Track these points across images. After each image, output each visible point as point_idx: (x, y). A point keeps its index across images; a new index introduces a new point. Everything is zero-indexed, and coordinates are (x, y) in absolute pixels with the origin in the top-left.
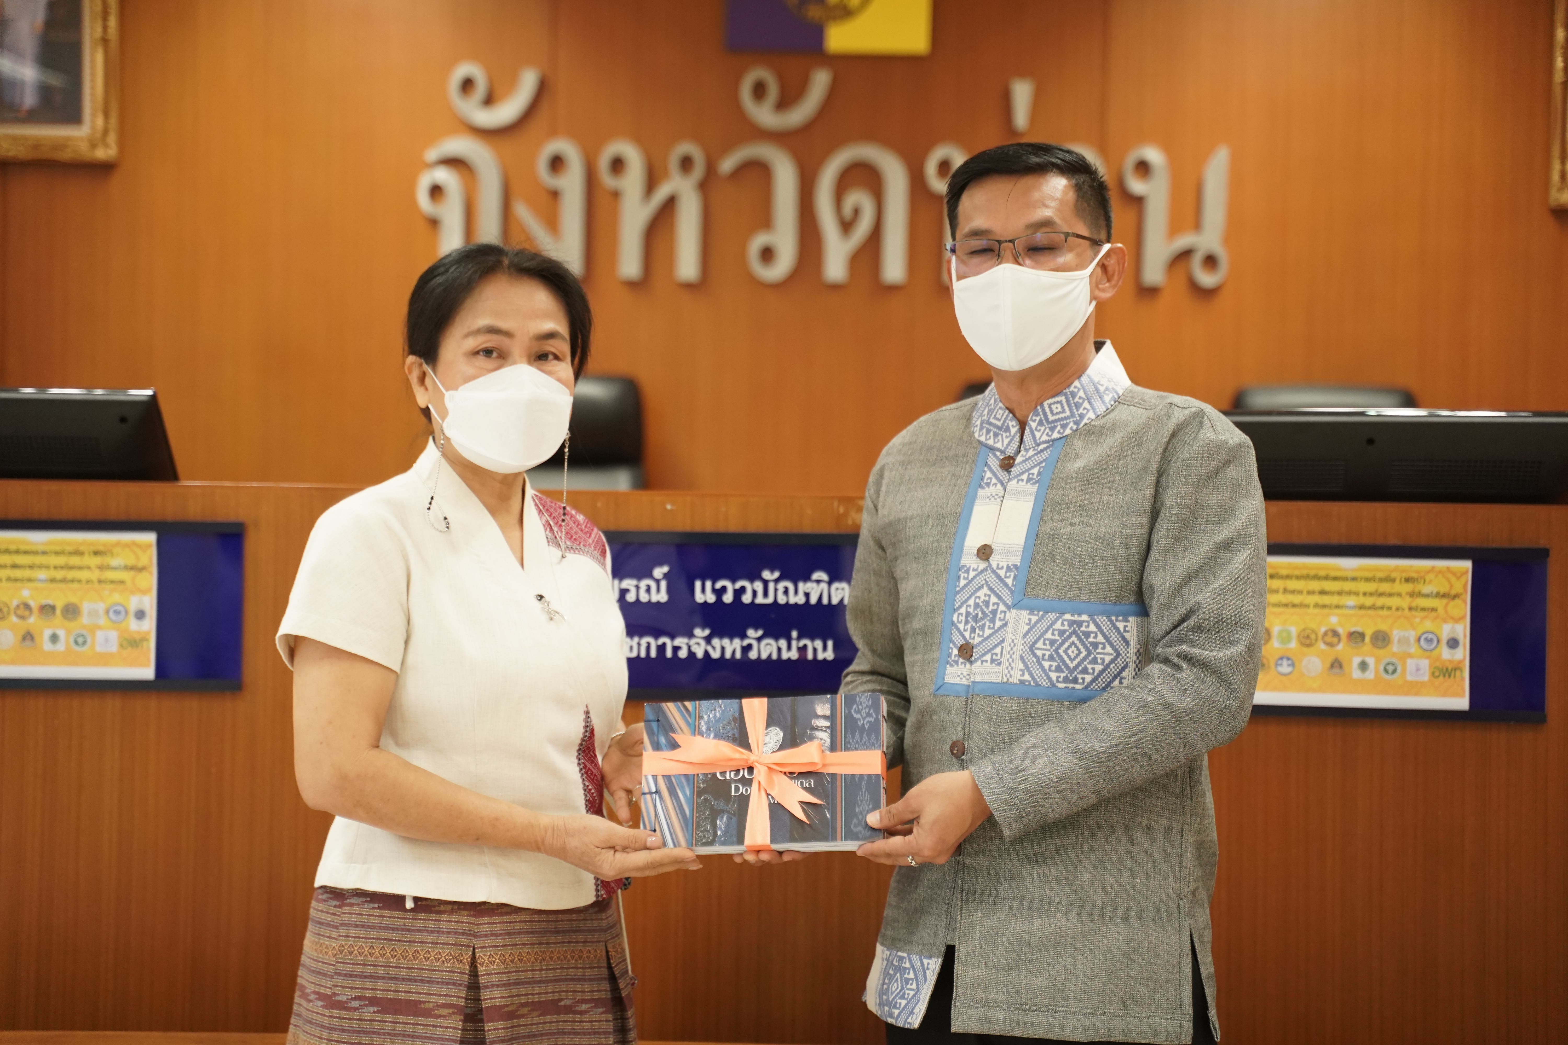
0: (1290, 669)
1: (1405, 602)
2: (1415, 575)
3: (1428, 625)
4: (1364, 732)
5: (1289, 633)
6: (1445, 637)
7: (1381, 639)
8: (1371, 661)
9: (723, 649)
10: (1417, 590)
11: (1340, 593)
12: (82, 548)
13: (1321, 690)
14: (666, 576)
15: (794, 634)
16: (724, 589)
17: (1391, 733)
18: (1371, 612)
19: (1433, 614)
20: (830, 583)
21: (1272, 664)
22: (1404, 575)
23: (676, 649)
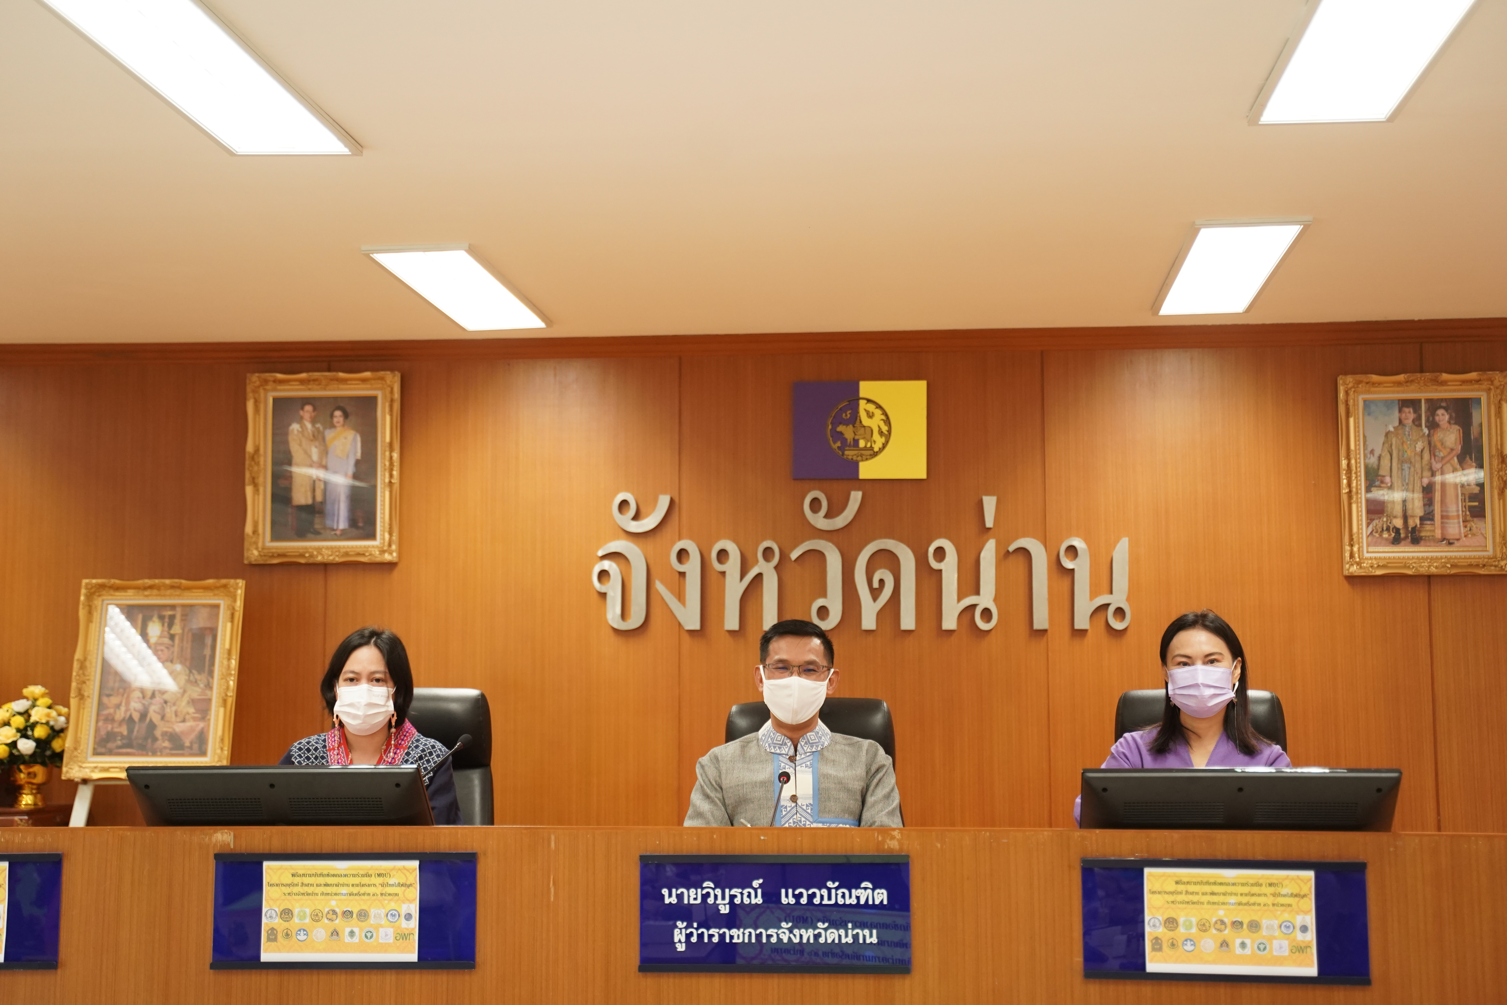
0: (1192, 948)
1: (1270, 900)
2: (1276, 882)
3: (1286, 916)
4: (1246, 992)
5: (1191, 922)
6: (1298, 925)
7: (1254, 926)
8: (1248, 942)
9: (801, 936)
10: (1277, 892)
11: (1224, 894)
12: (370, 872)
13: (1214, 962)
14: (761, 886)
15: (850, 925)
16: (801, 894)
17: (1264, 992)
18: (1246, 907)
19: (1289, 909)
20: (873, 890)
21: (1180, 944)
22: (1269, 881)
23: (769, 936)
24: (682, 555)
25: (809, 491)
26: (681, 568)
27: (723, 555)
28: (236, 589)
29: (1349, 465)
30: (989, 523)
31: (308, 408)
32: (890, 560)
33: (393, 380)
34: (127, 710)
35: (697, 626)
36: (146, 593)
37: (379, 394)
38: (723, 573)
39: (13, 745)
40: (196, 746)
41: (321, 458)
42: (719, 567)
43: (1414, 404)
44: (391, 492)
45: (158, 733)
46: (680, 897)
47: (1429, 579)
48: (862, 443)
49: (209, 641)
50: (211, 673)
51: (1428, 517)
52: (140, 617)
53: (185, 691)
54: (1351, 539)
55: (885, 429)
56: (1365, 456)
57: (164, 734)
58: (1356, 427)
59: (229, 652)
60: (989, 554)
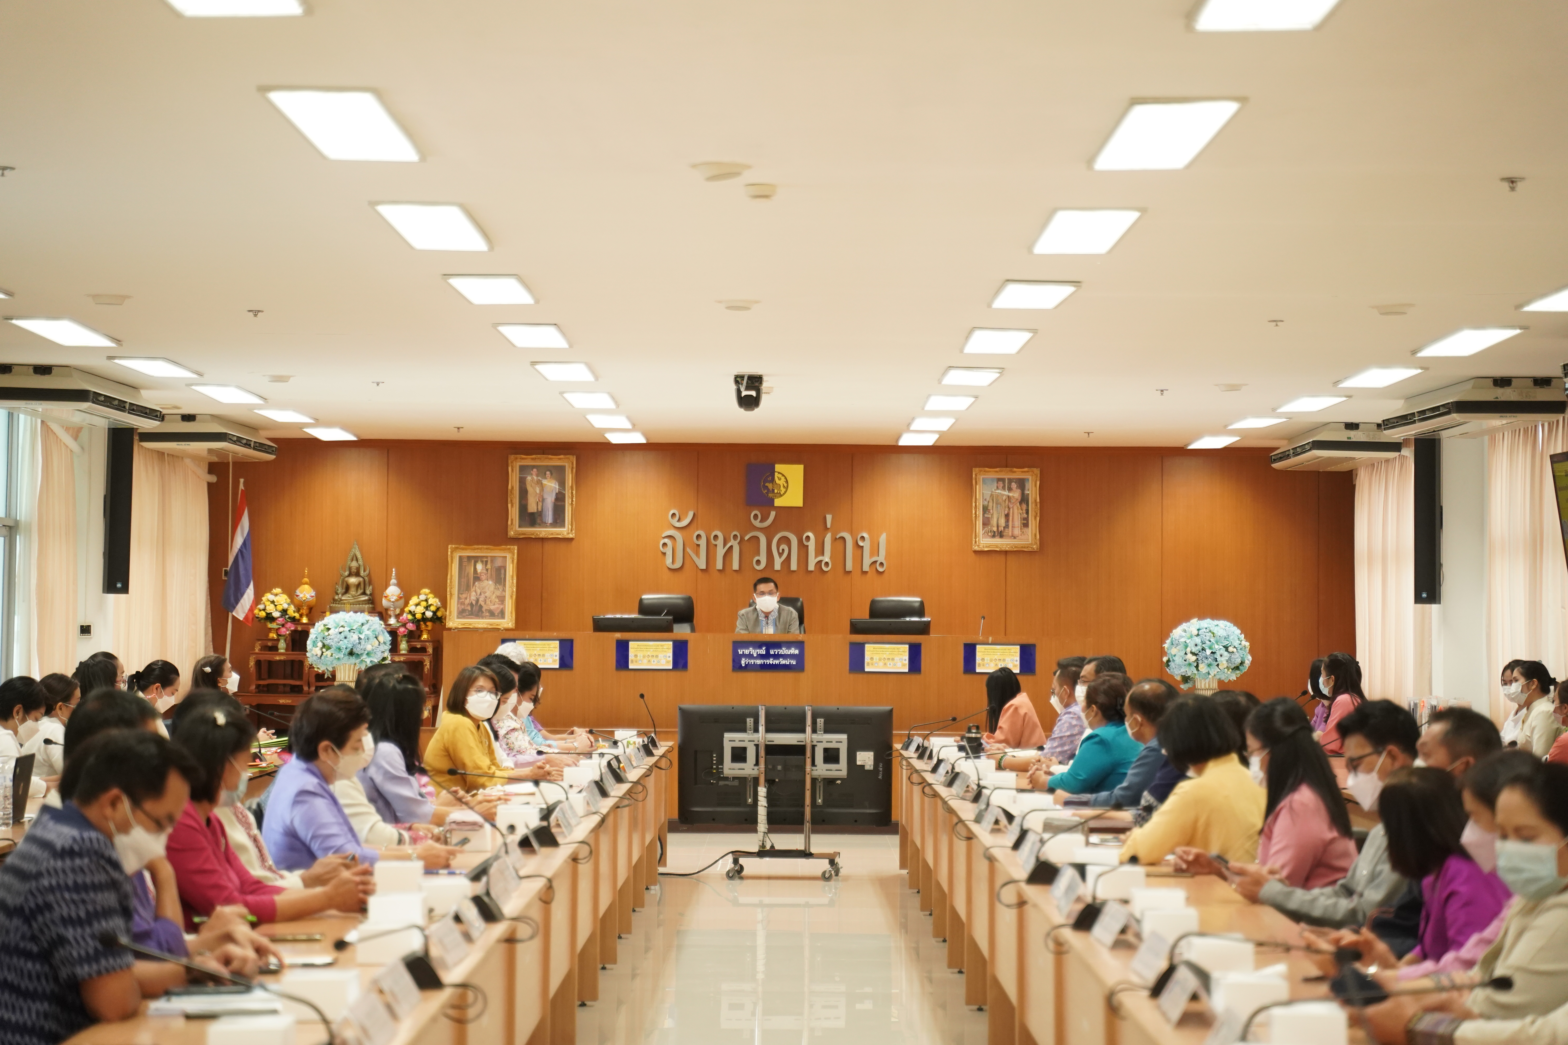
2: (899, 648)
3: (901, 657)
4: (889, 676)
6: (904, 659)
7: (893, 659)
8: (891, 664)
9: (775, 662)
10: (899, 651)
11: (886, 651)
12: (659, 645)
13: (882, 669)
14: (765, 649)
15: (789, 659)
16: (775, 651)
17: (895, 676)
18: (891, 655)
19: (902, 655)
20: (795, 650)
22: (897, 648)
23: (767, 662)
24: (699, 536)
25: (753, 510)
26: (698, 543)
27: (716, 537)
28: (514, 550)
29: (976, 505)
30: (829, 526)
31: (535, 470)
32: (786, 540)
33: (573, 459)
34: (470, 600)
35: (704, 567)
36: (476, 551)
37: (567, 465)
38: (716, 545)
39: (424, 614)
40: (500, 615)
41: (540, 492)
42: (714, 542)
43: (1003, 480)
44: (572, 508)
45: (484, 610)
46: (743, 652)
47: (1006, 553)
48: (776, 491)
49: (503, 571)
50: (505, 585)
51: (1007, 526)
52: (473, 561)
53: (494, 593)
54: (976, 536)
55: (786, 485)
56: (983, 501)
57: (486, 610)
58: (979, 490)
59: (513, 577)
60: (828, 539)
